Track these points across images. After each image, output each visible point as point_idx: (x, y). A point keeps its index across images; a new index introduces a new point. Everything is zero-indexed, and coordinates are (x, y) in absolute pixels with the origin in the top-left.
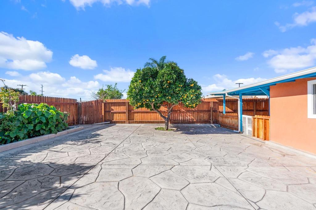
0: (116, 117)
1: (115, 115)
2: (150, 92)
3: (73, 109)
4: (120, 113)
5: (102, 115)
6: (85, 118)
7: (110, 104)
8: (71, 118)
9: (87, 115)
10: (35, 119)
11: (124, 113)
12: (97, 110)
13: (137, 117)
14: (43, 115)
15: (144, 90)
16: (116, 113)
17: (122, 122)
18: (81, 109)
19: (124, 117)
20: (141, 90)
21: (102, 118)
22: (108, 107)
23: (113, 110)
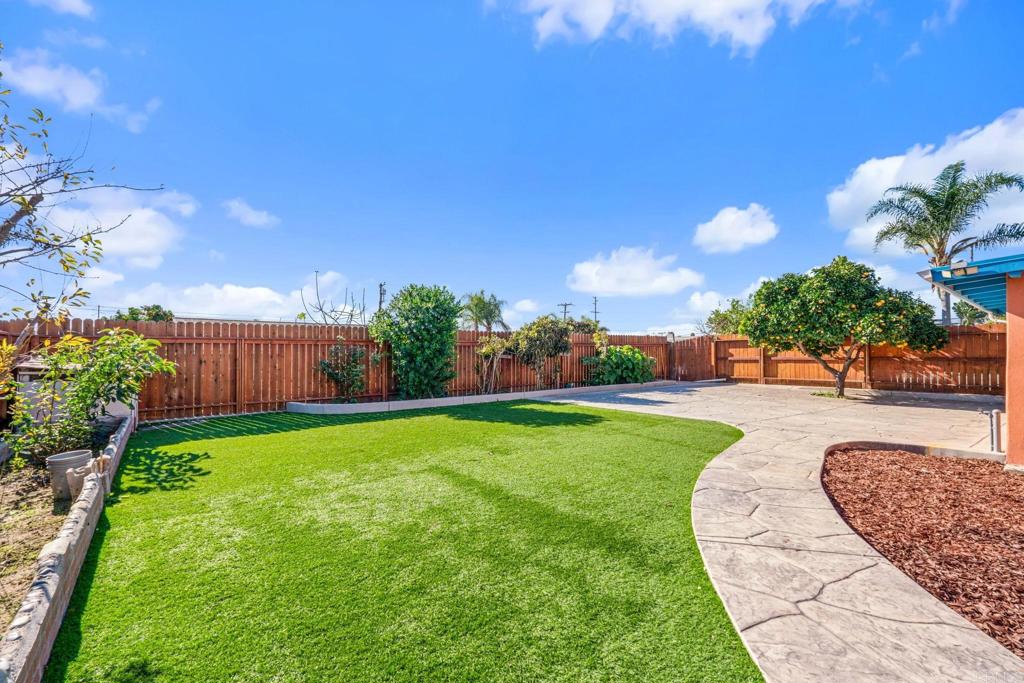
0: (739, 370)
1: (736, 365)
2: (779, 324)
3: (661, 352)
4: (746, 361)
5: (711, 366)
6: (680, 370)
7: (727, 345)
8: (659, 369)
9: (684, 365)
10: (622, 364)
11: (756, 361)
12: (702, 355)
13: (785, 371)
14: (629, 360)
15: (768, 320)
16: (738, 361)
17: (751, 381)
18: (674, 353)
19: (756, 370)
20: (765, 320)
21: (711, 372)
22: (722, 349)
23: (732, 355)
